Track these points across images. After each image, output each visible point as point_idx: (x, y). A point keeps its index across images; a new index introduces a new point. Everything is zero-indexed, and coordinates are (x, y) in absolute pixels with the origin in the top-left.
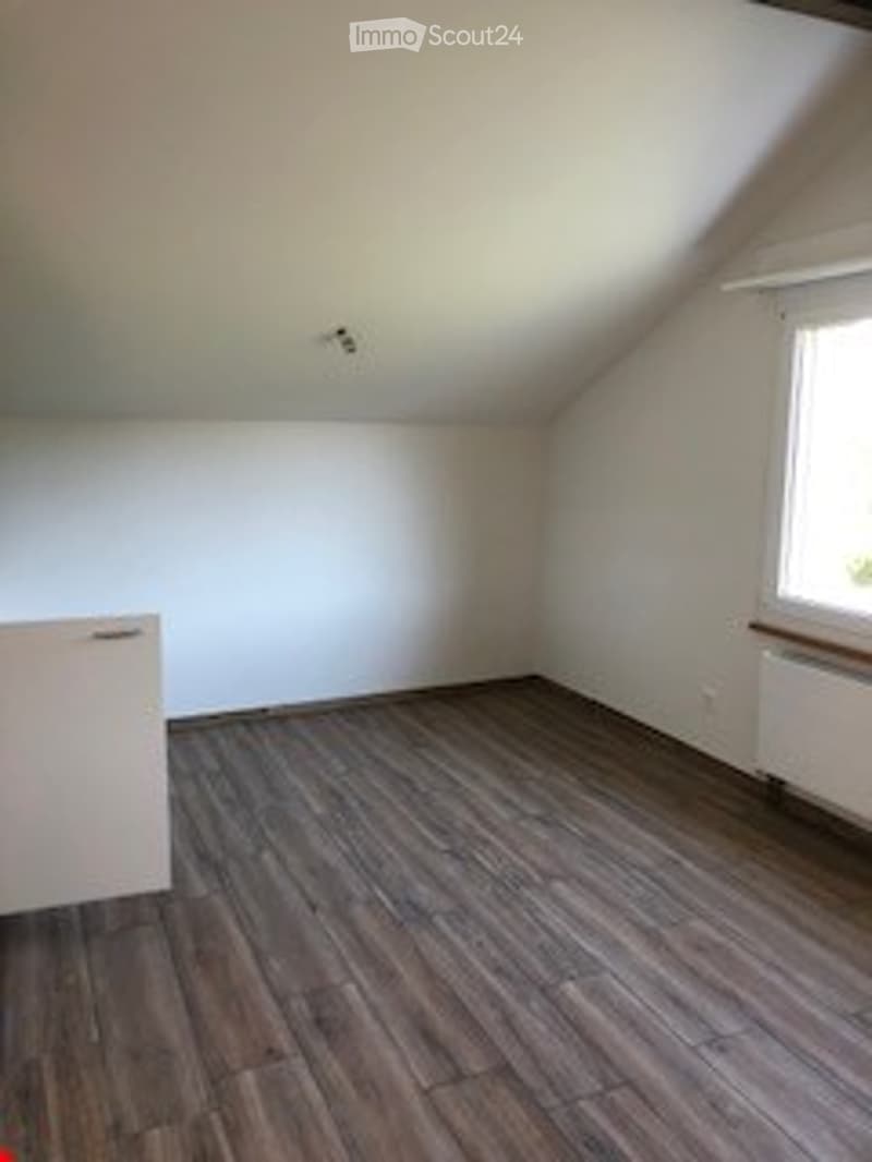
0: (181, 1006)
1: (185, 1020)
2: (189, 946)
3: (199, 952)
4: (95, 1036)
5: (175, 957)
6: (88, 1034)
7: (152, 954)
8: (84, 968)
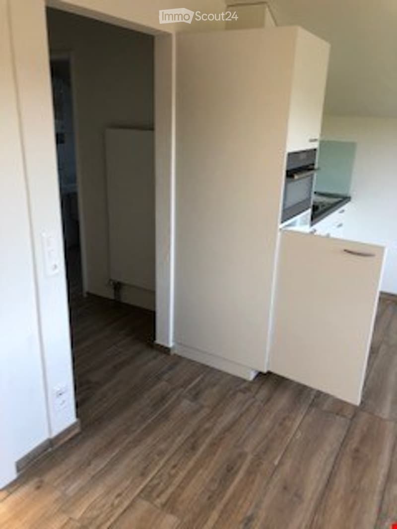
0: (325, 476)
1: (321, 487)
2: (354, 444)
3: (357, 450)
4: (276, 463)
5: (343, 444)
6: (275, 458)
7: (334, 434)
8: (299, 420)
